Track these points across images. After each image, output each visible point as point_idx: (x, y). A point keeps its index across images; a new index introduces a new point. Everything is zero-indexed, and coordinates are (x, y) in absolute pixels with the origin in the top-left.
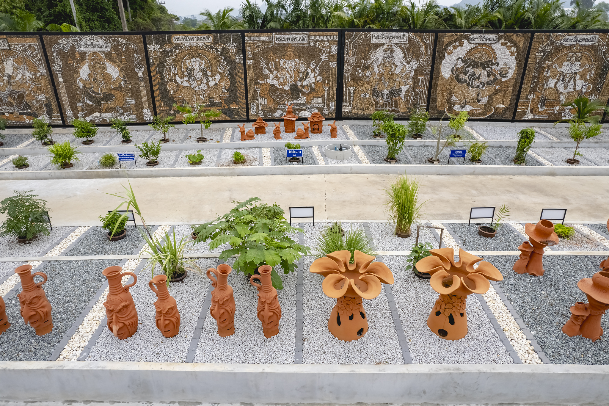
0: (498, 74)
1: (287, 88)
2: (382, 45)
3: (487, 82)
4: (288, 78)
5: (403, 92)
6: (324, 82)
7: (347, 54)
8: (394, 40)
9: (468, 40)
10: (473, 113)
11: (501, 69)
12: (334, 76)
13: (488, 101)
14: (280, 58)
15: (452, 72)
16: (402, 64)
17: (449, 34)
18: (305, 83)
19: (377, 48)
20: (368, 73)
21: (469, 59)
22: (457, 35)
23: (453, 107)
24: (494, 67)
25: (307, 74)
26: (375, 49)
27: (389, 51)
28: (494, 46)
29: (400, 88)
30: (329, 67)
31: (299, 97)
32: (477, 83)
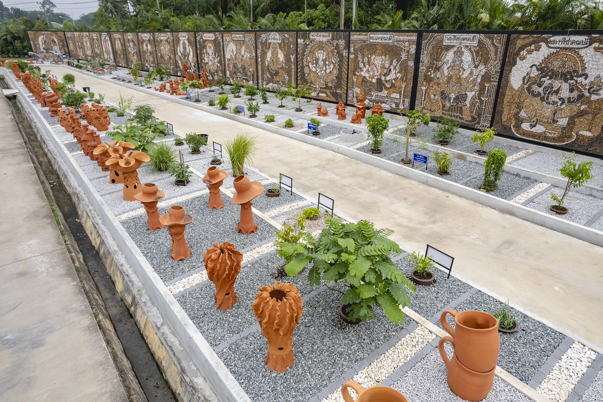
0: (585, 89)
1: (374, 81)
2: (453, 46)
3: (569, 99)
4: (376, 72)
5: (469, 99)
6: (402, 79)
7: (423, 54)
8: (464, 42)
9: (547, 43)
10: (545, 136)
11: (592, 83)
12: (411, 75)
13: (568, 124)
14: (372, 55)
15: (524, 82)
16: (470, 69)
17: (523, 36)
18: (388, 78)
19: (449, 50)
20: (439, 75)
21: (547, 67)
22: (534, 37)
23: (521, 124)
24: (580, 80)
25: (390, 70)
26: (446, 50)
27: (459, 53)
28: (582, 52)
29: (466, 94)
30: (408, 65)
31: (382, 90)
32: (553, 98)
